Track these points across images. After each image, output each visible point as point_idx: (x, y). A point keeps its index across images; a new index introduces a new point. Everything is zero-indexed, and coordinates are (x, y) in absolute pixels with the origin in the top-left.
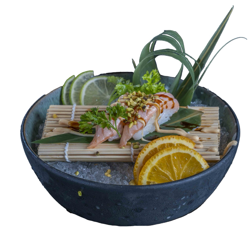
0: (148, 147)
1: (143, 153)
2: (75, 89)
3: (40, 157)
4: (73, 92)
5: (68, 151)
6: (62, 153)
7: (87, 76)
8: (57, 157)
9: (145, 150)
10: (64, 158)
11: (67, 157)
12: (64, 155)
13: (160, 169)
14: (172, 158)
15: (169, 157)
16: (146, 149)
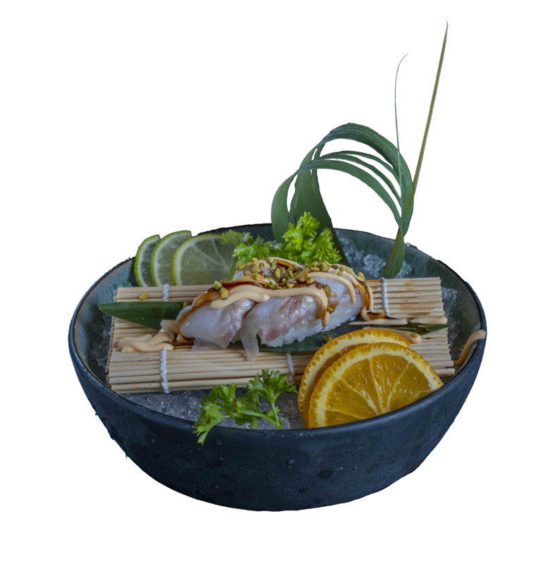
0: (322, 353)
1: (314, 364)
2: (160, 261)
3: (113, 387)
4: (156, 266)
5: (168, 374)
6: (157, 378)
7: (179, 238)
8: (147, 385)
9: (318, 359)
10: (161, 388)
11: (165, 385)
12: (160, 381)
13: (350, 387)
14: (371, 366)
15: (366, 363)
16: (320, 356)
